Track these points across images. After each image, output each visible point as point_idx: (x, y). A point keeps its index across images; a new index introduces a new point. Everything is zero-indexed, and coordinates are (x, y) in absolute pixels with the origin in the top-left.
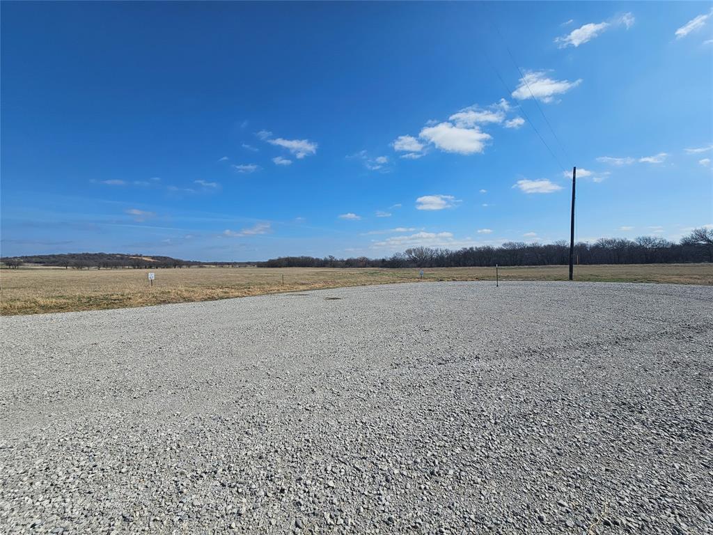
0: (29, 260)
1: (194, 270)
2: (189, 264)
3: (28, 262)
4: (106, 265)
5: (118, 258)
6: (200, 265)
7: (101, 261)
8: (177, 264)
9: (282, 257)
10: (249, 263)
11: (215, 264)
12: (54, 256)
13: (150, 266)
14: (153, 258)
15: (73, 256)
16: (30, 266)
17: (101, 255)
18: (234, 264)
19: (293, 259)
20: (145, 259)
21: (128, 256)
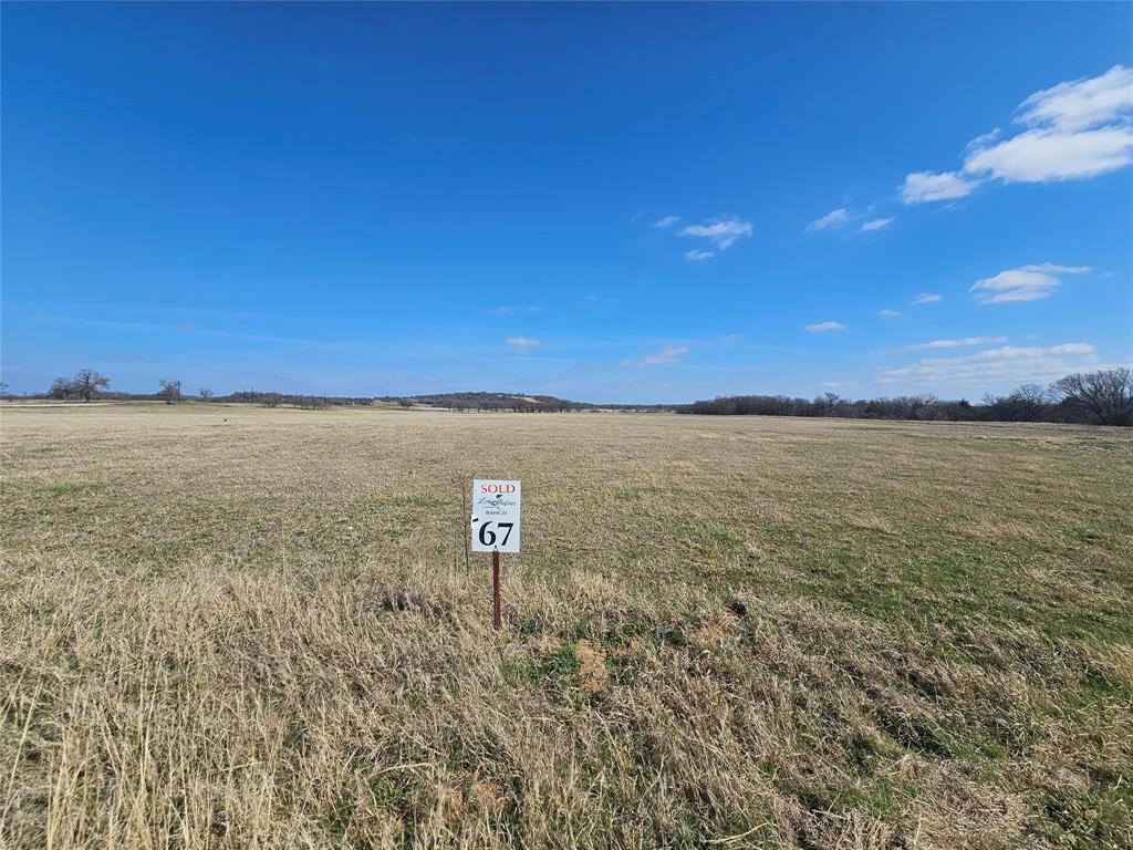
0: (422, 400)
1: (585, 415)
2: (579, 407)
3: (421, 402)
4: (486, 407)
5: (500, 399)
6: (593, 408)
7: (482, 401)
8: (564, 406)
9: (722, 396)
10: (659, 407)
11: (612, 407)
12: (442, 396)
13: (532, 409)
14: (536, 398)
15: (458, 396)
16: (422, 407)
17: (484, 395)
18: (638, 408)
19: (747, 399)
20: (527, 399)
21: (510, 395)
